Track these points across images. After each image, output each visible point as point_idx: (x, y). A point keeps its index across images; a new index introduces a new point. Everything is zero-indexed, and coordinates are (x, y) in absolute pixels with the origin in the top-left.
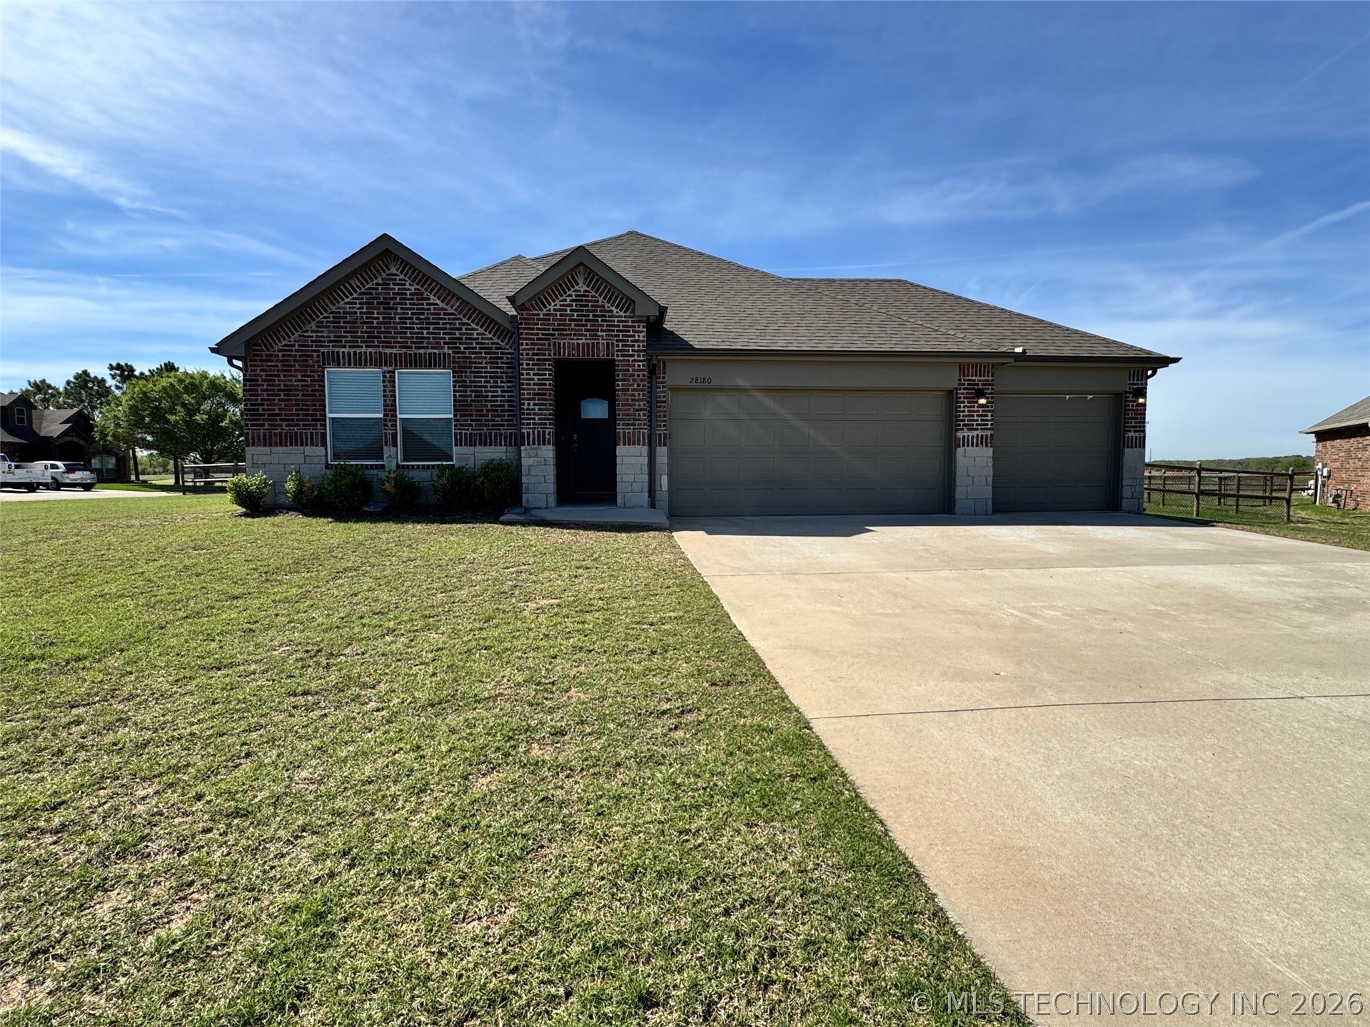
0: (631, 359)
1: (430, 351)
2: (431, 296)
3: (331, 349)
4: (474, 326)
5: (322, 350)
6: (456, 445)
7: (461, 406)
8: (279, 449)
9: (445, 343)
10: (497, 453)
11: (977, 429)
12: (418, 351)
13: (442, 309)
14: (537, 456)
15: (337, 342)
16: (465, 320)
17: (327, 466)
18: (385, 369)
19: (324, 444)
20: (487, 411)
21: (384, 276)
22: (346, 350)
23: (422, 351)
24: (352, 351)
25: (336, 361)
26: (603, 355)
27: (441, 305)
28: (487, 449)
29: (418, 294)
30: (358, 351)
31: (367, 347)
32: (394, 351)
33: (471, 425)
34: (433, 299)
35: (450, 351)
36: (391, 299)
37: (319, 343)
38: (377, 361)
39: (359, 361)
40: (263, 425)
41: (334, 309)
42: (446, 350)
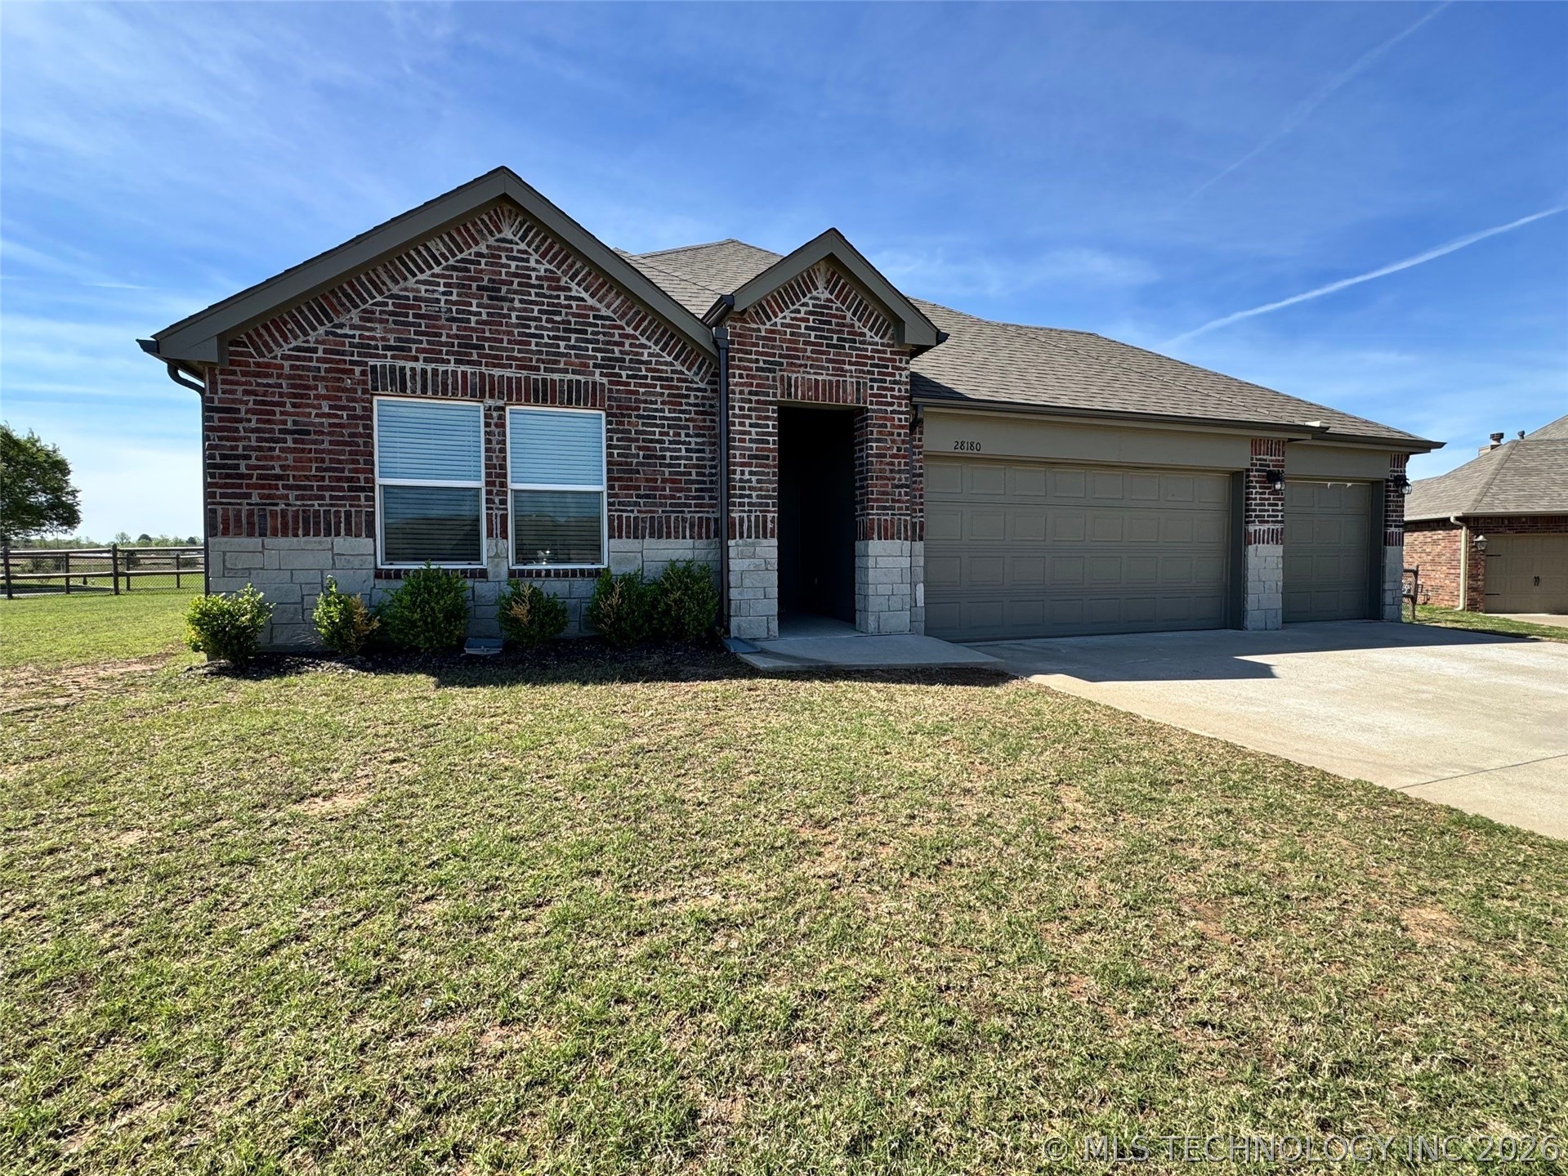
0: (890, 409)
1: (570, 376)
2: (573, 285)
3: (388, 362)
4: (643, 340)
5: (372, 362)
6: (611, 537)
7: (619, 474)
8: (281, 542)
9: (596, 366)
10: (679, 550)
11: (1268, 522)
12: (550, 376)
13: (592, 308)
14: (753, 556)
15: (401, 350)
16: (629, 330)
17: (378, 574)
18: (490, 402)
19: (371, 534)
20: (664, 481)
21: (491, 241)
22: (419, 365)
23: (556, 376)
24: (429, 367)
25: (399, 383)
26: (851, 401)
27: (590, 302)
28: (663, 543)
29: (551, 278)
30: (441, 368)
31: (457, 362)
32: (507, 373)
33: (637, 504)
34: (577, 291)
35: (605, 380)
36: (504, 282)
37: (365, 348)
38: (479, 389)
39: (442, 387)
40: (248, 496)
41: (395, 290)
42: (597, 377)
